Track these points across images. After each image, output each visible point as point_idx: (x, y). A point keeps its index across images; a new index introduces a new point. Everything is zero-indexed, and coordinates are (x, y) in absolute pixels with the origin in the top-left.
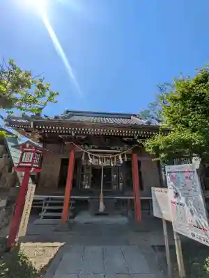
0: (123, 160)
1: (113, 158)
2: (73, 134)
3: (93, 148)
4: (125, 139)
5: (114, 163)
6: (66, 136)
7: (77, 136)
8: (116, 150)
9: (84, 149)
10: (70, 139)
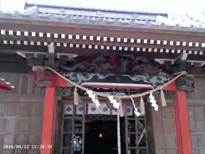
0: (159, 103)
1: (137, 100)
2: (51, 49)
3: (95, 79)
4: (160, 61)
5: (139, 111)
6: (36, 54)
7: (58, 54)
8: (142, 82)
9: (76, 81)
10: (43, 61)
